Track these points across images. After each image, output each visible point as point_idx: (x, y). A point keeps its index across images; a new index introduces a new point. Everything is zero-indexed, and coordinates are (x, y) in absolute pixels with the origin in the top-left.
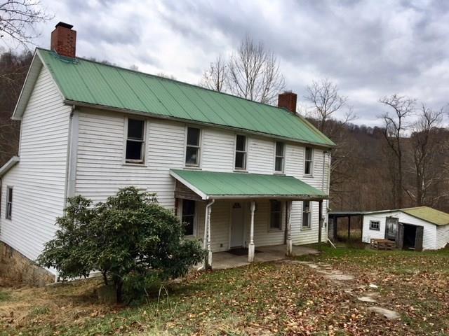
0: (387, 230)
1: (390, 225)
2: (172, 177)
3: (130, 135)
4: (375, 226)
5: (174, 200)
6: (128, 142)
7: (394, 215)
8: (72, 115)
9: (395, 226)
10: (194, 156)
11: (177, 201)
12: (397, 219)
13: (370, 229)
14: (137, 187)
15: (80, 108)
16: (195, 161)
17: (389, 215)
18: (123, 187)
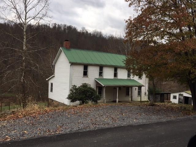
0: (179, 99)
1: (180, 97)
2: (95, 80)
3: (84, 69)
4: (175, 97)
5: (96, 86)
6: (84, 71)
7: (181, 93)
8: (71, 65)
9: (182, 97)
10: (101, 74)
11: (97, 87)
12: (182, 95)
13: (173, 98)
14: (87, 83)
15: (73, 64)
16: (102, 76)
17: (180, 93)
18: (83, 83)
